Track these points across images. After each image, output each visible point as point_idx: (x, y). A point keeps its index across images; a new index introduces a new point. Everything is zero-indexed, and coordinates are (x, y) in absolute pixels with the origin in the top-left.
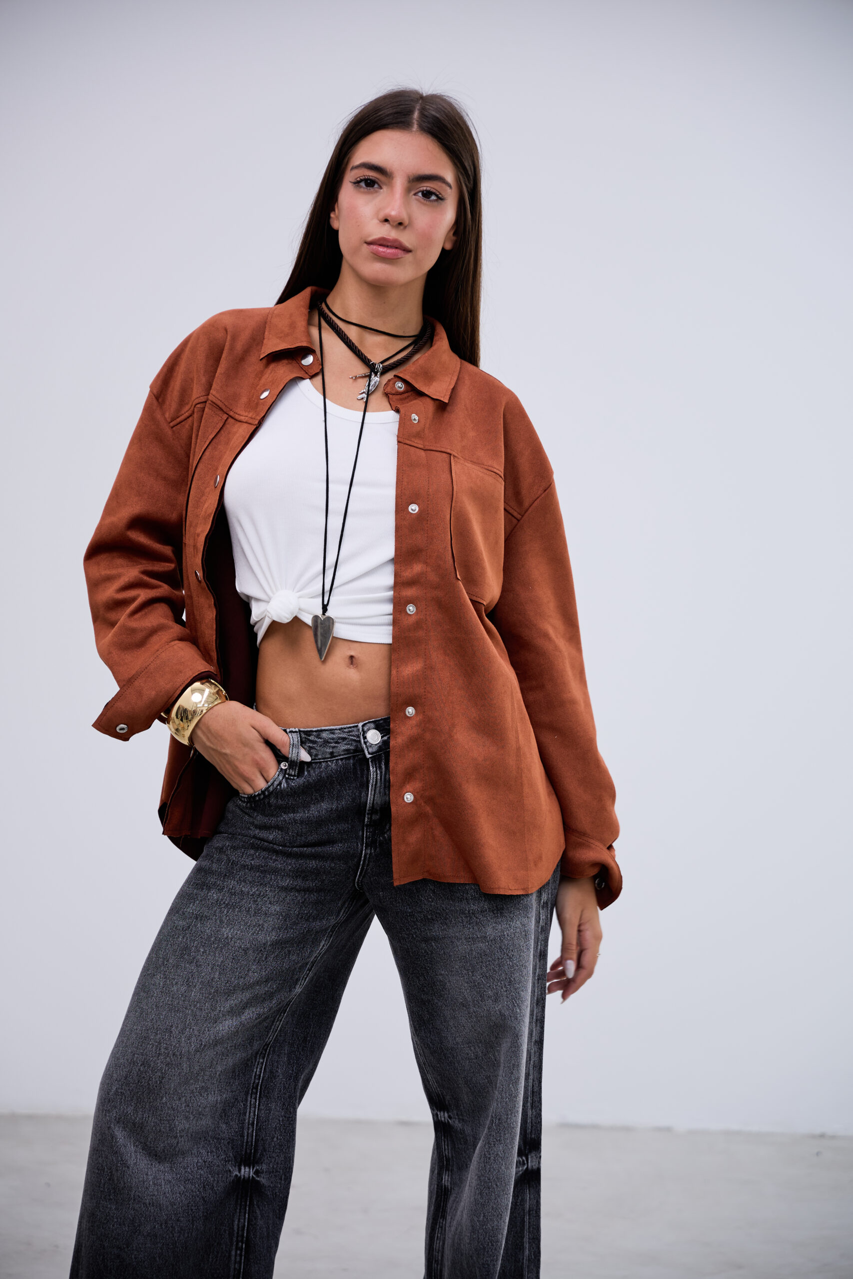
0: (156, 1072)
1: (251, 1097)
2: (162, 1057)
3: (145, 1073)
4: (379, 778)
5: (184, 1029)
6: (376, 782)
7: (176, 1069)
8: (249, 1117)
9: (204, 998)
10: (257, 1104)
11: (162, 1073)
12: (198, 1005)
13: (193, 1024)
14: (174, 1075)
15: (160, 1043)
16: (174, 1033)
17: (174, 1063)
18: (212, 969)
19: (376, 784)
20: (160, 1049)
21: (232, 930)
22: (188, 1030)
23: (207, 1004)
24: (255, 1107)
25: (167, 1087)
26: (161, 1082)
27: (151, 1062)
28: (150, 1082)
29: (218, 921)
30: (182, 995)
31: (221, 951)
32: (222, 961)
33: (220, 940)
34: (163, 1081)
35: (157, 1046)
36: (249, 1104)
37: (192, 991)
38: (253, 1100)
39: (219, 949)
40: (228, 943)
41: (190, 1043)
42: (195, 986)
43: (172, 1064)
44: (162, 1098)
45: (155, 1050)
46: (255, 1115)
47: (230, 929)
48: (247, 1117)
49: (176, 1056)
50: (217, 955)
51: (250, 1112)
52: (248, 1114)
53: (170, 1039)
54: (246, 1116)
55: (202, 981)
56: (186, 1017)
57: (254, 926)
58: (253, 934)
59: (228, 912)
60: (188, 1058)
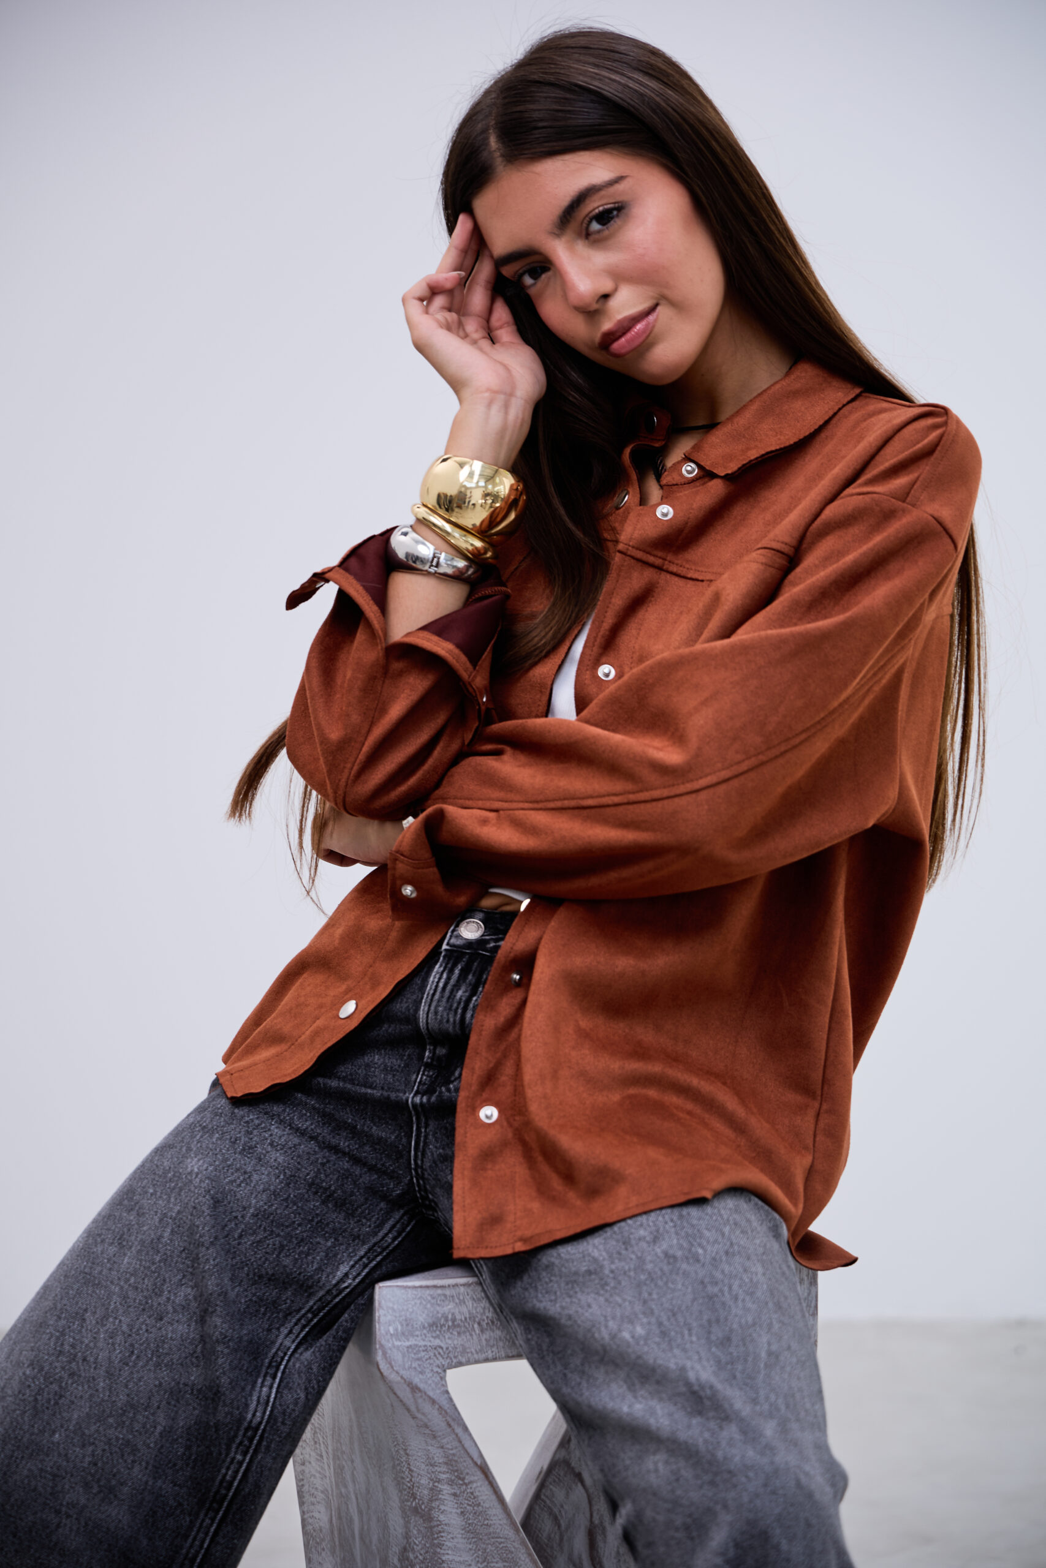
0: (51, 1383)
1: (206, 1515)
2: (64, 1359)
3: (33, 1379)
4: (441, 985)
5: (105, 1317)
6: (435, 990)
7: (86, 1387)
8: (191, 1546)
9: (142, 1269)
10: (212, 1529)
11: (60, 1387)
12: (132, 1280)
13: (121, 1311)
14: (81, 1397)
15: (63, 1334)
16: (88, 1322)
17: (83, 1375)
18: (161, 1220)
19: (434, 995)
20: (62, 1345)
21: (201, 1162)
22: (111, 1320)
23: (146, 1281)
24: (207, 1534)
25: (65, 1414)
26: (56, 1403)
27: (45, 1362)
28: (39, 1398)
29: (184, 1149)
30: (109, 1260)
31: (180, 1195)
32: (179, 1212)
33: (180, 1178)
34: (61, 1402)
35: (58, 1338)
36: (198, 1525)
37: (125, 1255)
38: (208, 1521)
39: (177, 1190)
40: (191, 1181)
41: (113, 1344)
42: (131, 1247)
43: (80, 1376)
44: (54, 1432)
45: (55, 1344)
46: (201, 1547)
47: (199, 1160)
48: (188, 1545)
49: (88, 1362)
50: (172, 1200)
51: (195, 1539)
52: (190, 1540)
53: (80, 1331)
54: (186, 1541)
55: (141, 1240)
56: (109, 1297)
57: (237, 1170)
58: (232, 1182)
59: (202, 1137)
60: (107, 1372)
